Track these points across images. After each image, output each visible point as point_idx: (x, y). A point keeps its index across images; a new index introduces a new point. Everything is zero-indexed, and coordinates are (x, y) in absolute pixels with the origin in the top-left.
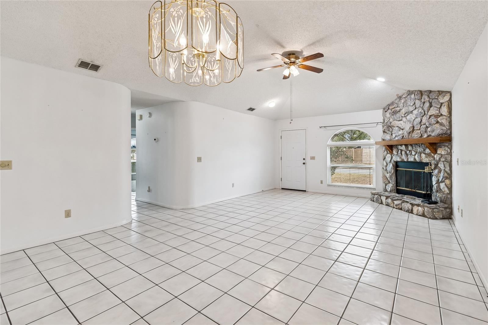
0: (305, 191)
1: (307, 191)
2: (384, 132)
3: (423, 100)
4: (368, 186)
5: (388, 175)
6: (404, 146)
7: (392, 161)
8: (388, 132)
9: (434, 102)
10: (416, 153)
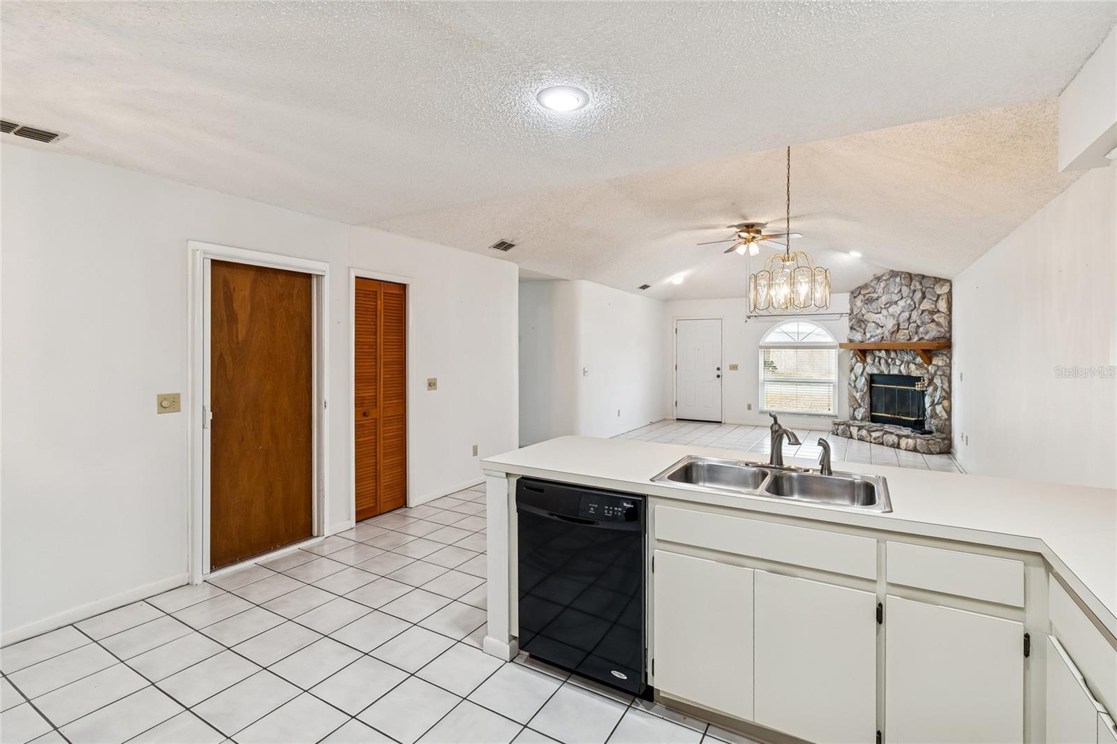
0: (721, 422)
1: (723, 422)
2: (852, 328)
3: (912, 287)
4: (826, 412)
5: (858, 395)
6: (883, 352)
7: (865, 373)
8: (858, 329)
9: (929, 291)
10: (902, 362)
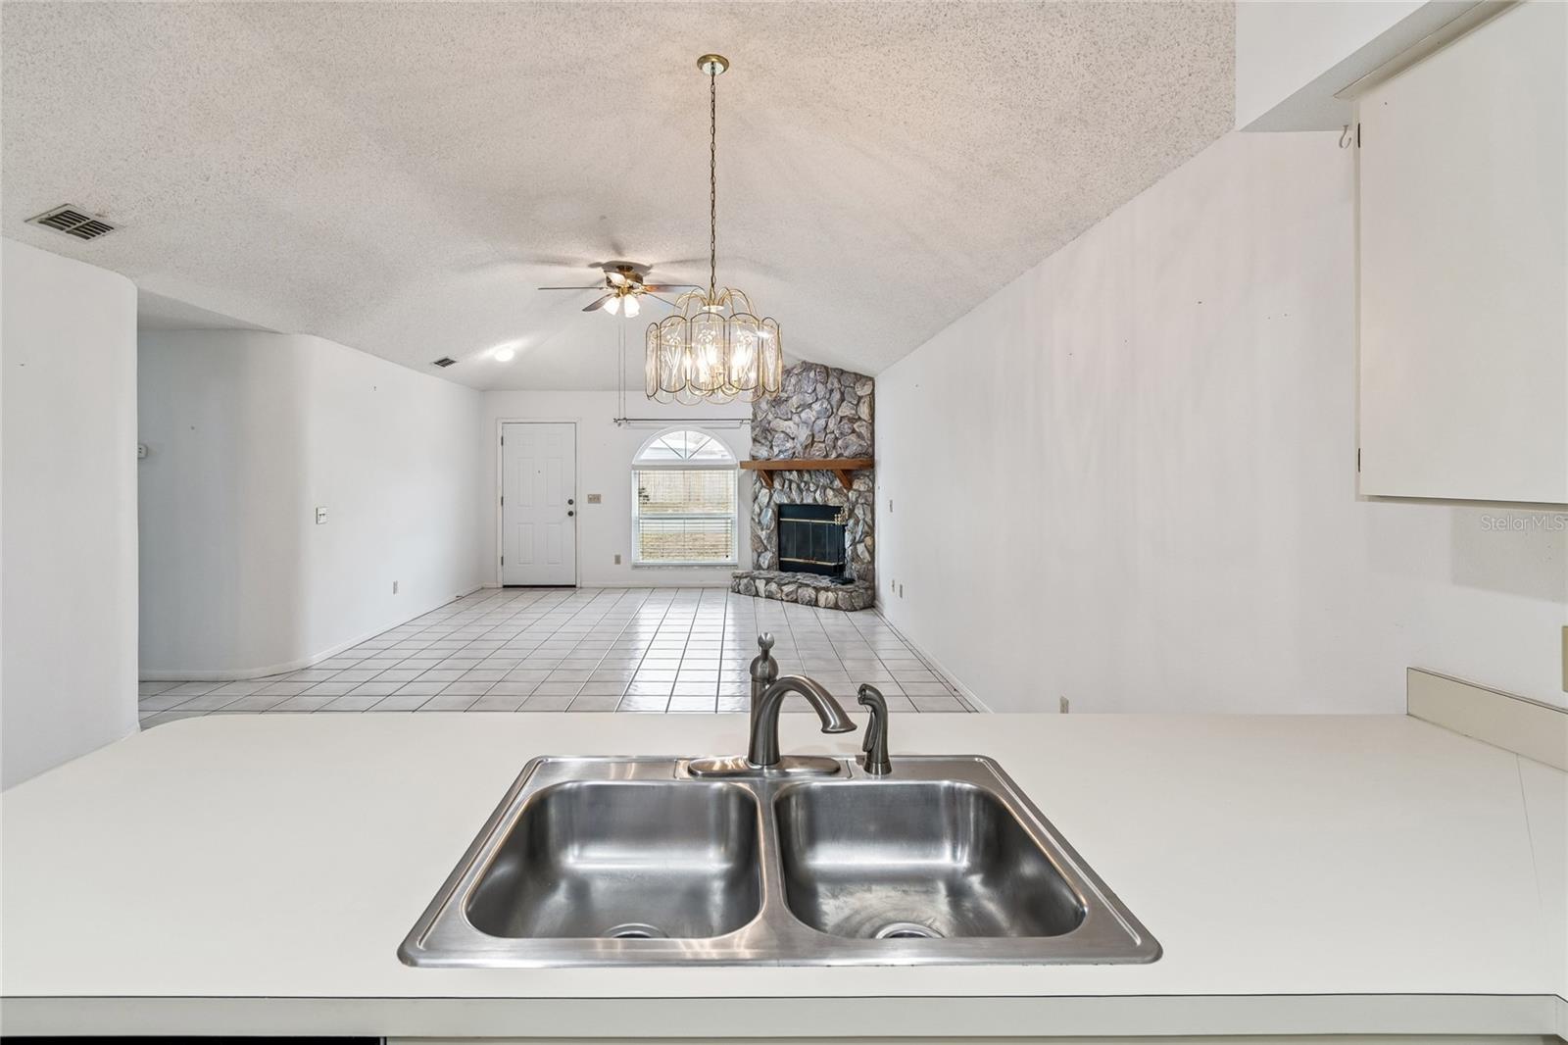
0: (574, 586)
1: (578, 585)
2: (755, 440)
3: (829, 386)
4: (723, 560)
5: (763, 534)
6: (795, 473)
7: (772, 503)
8: (763, 441)
9: (849, 392)
10: (818, 487)
